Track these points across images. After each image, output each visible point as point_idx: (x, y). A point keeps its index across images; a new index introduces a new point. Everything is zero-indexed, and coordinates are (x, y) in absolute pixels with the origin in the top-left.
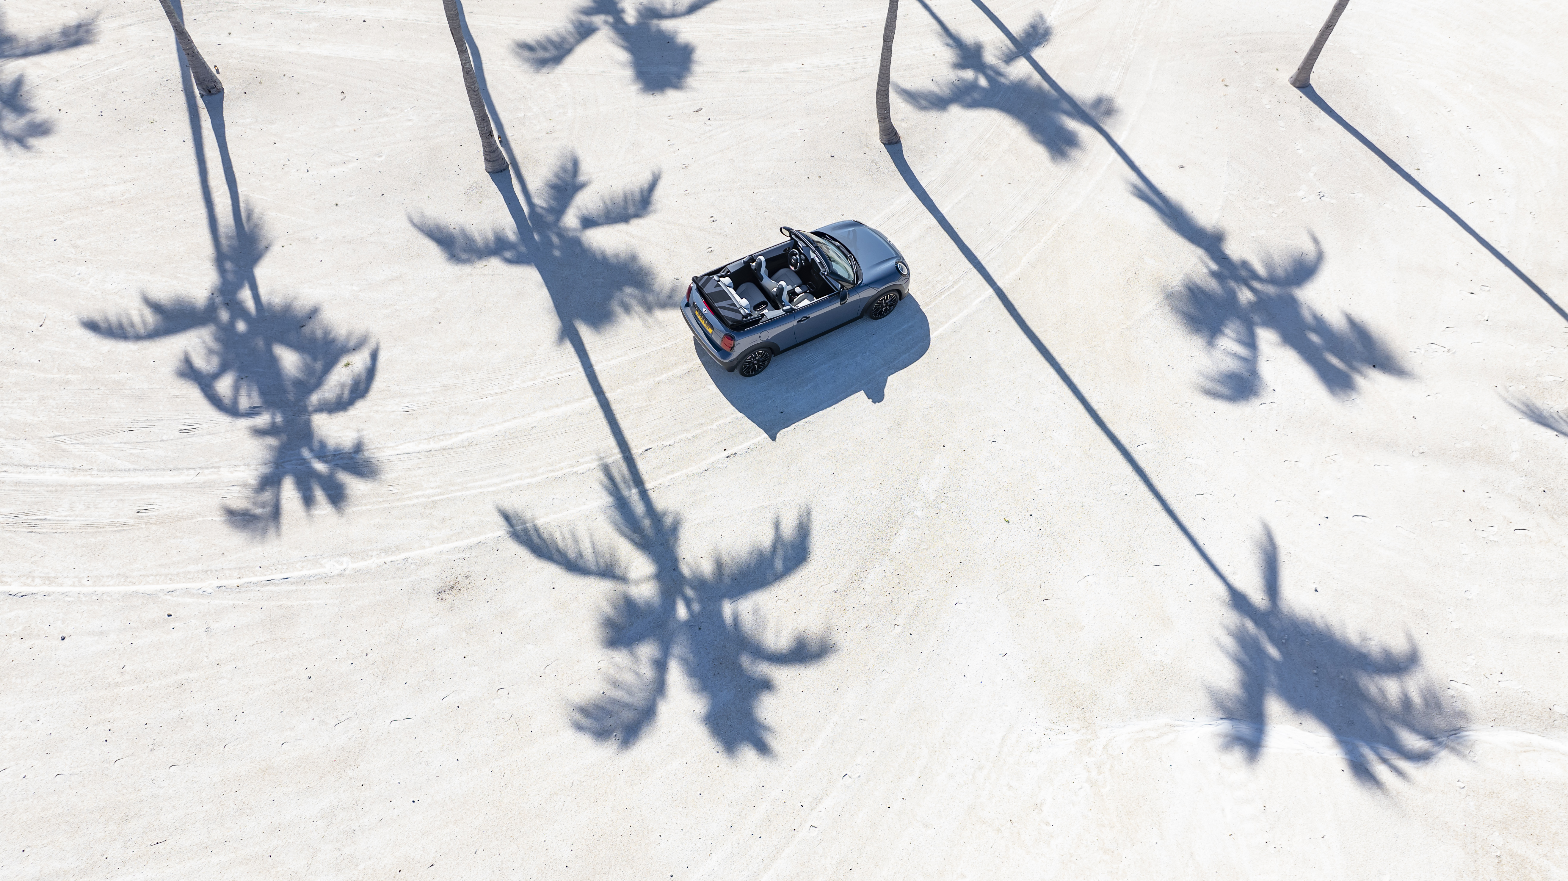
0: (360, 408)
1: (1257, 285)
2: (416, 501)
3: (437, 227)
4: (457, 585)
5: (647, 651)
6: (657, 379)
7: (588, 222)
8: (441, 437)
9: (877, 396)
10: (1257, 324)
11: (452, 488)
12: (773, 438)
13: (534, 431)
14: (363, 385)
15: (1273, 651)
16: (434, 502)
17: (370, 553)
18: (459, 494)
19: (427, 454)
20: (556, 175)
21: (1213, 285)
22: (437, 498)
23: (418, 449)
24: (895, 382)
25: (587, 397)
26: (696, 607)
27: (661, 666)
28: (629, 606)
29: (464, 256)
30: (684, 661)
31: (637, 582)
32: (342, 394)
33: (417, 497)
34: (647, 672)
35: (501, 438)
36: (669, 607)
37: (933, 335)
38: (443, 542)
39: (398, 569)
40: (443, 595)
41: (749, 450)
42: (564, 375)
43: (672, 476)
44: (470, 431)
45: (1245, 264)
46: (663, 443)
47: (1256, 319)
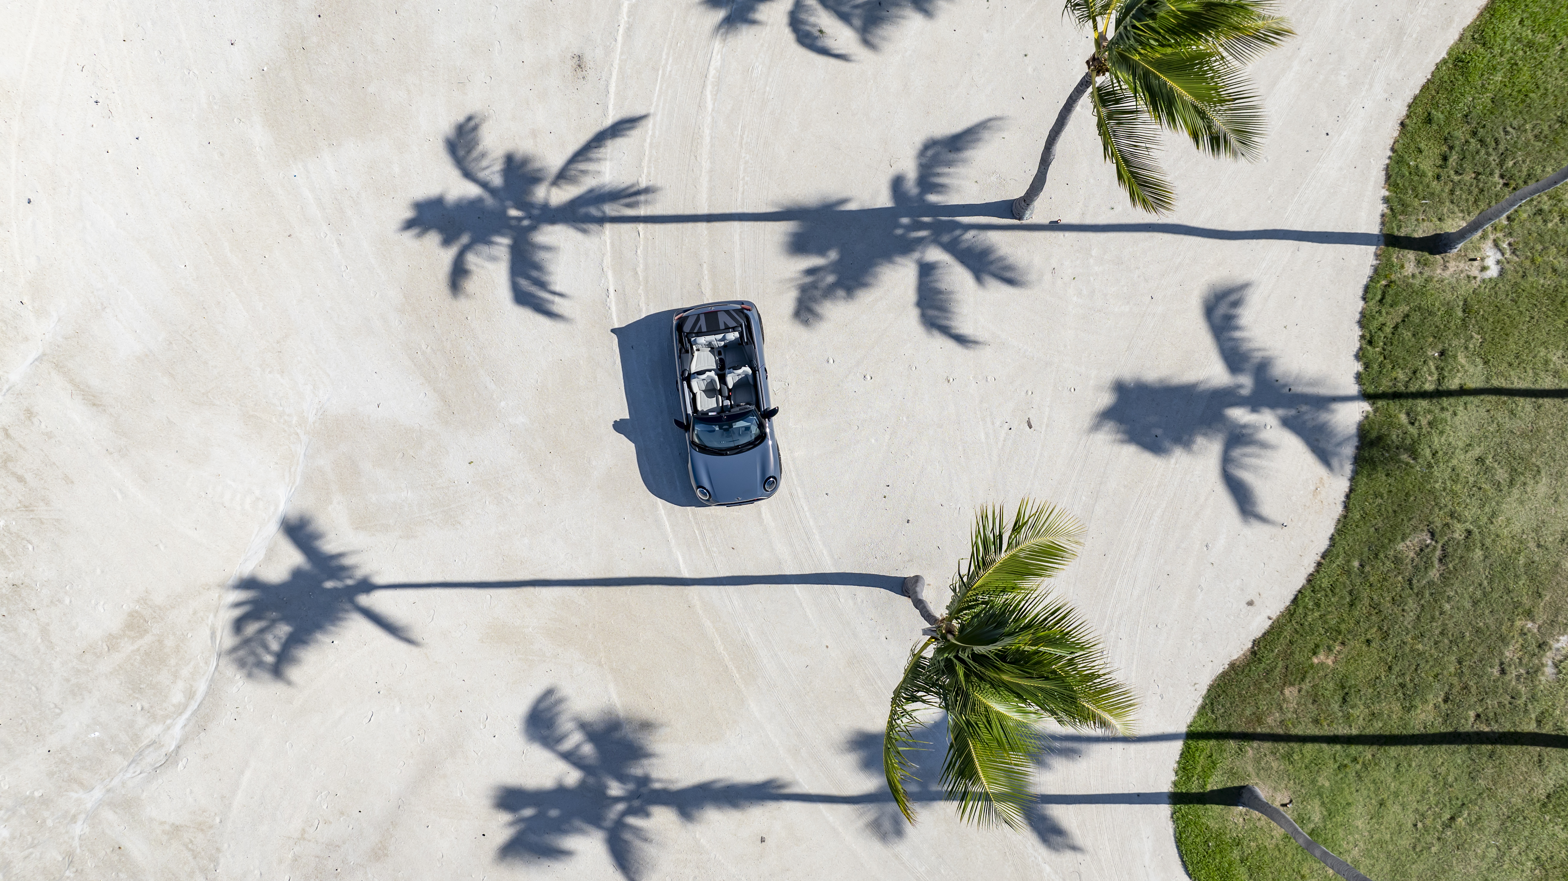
0: (788, 35)
1: (620, 807)
2: (664, 56)
3: (978, 140)
4: (580, 70)
5: (497, 180)
6: (705, 266)
7: (926, 270)
8: (716, 88)
9: (619, 426)
10: (585, 777)
11: (665, 85)
12: (613, 331)
13: (693, 157)
14: (808, 41)
15: (329, 584)
16: (658, 70)
17: (632, 18)
18: (657, 88)
19: (705, 74)
20: (1001, 259)
21: (637, 771)
22: (660, 72)
23: (711, 68)
24: (627, 448)
25: (709, 206)
26: (514, 223)
27: (484, 185)
28: (535, 179)
29: (930, 153)
30: (479, 200)
31: (548, 192)
32: (808, 25)
33: (667, 60)
34: (482, 175)
35: (696, 131)
36: (524, 205)
37: (660, 502)
38: (620, 68)
39: (611, 33)
40: (576, 59)
41: (607, 308)
42: (740, 196)
43: (608, 244)
44: (713, 110)
45: (646, 814)
46: (641, 248)
47: (591, 780)
